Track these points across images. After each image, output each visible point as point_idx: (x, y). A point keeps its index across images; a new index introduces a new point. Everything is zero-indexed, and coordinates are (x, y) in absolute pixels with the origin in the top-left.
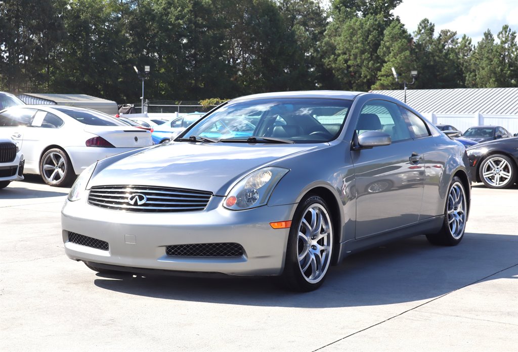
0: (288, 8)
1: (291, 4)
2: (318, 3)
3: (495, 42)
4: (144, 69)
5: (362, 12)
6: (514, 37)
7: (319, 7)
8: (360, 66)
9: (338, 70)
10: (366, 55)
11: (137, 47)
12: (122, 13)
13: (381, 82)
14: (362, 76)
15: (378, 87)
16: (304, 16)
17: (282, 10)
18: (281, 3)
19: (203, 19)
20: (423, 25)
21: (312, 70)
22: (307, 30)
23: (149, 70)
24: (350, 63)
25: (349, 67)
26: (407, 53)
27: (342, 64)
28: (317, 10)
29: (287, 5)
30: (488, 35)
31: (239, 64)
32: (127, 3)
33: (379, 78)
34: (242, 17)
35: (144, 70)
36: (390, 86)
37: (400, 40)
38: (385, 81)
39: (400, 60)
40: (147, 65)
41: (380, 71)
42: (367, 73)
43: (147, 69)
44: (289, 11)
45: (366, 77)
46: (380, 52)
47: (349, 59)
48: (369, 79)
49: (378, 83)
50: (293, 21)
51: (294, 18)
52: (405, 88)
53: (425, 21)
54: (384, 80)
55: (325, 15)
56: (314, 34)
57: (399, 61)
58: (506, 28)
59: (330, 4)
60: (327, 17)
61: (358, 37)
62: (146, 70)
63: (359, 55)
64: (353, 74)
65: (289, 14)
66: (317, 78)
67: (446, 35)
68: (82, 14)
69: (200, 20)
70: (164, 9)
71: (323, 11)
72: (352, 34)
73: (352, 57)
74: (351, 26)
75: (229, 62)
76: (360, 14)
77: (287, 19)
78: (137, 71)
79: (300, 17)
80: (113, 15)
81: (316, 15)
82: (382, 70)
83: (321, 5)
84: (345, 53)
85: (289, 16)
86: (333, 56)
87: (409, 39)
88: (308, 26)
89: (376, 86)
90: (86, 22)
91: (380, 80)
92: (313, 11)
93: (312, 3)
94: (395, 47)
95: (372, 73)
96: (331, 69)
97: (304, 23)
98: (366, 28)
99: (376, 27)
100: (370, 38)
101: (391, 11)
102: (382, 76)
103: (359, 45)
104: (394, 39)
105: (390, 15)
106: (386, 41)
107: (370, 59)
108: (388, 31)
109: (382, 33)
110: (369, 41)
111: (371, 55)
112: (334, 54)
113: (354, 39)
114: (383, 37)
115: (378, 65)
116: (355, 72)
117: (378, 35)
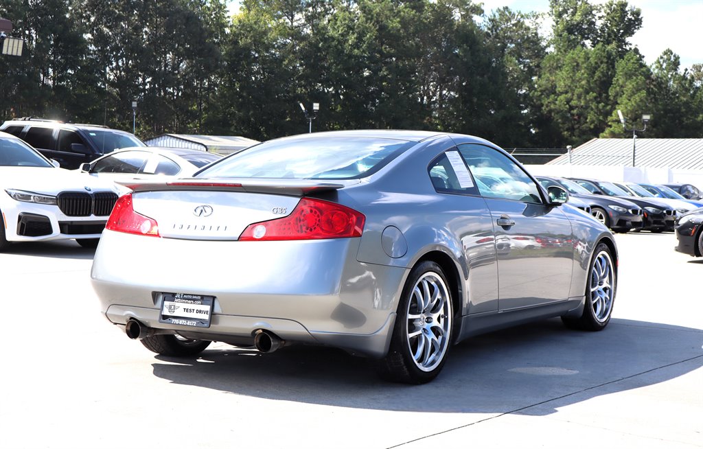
0: (497, 34)
1: (502, 29)
2: (536, 29)
4: (312, 106)
5: (591, 40)
7: (536, 34)
8: (587, 107)
9: (558, 113)
10: (592, 95)
11: (308, 79)
12: (292, 38)
13: (612, 129)
14: (588, 120)
15: (608, 135)
16: (518, 44)
17: (490, 36)
18: (489, 29)
19: (391, 46)
20: (665, 57)
21: (526, 111)
22: (520, 63)
23: (318, 108)
24: (573, 103)
25: (572, 108)
26: (643, 93)
27: (563, 106)
28: (534, 37)
29: (496, 31)
31: (434, 102)
32: (298, 26)
33: (610, 123)
34: (439, 46)
35: (312, 108)
36: (622, 134)
37: (635, 78)
39: (635, 102)
40: (316, 102)
41: (611, 116)
42: (594, 118)
43: (316, 106)
44: (499, 39)
45: (592, 122)
46: (611, 92)
47: (572, 99)
48: (596, 125)
49: (607, 131)
50: (503, 51)
51: (505, 46)
52: (635, 136)
53: (668, 52)
54: (615, 127)
55: (544, 44)
56: (529, 67)
57: (633, 103)
59: (552, 31)
60: (548, 46)
61: (582, 73)
62: (314, 108)
63: (583, 95)
64: (576, 117)
65: (499, 42)
66: (532, 121)
67: (700, 71)
68: (241, 39)
69: (386, 48)
70: (342, 35)
71: (541, 39)
72: (577, 67)
73: (575, 98)
74: (573, 58)
75: (422, 99)
76: (588, 43)
77: (497, 48)
78: (303, 108)
79: (513, 45)
80: (281, 41)
81: (532, 44)
82: (613, 114)
83: (539, 32)
84: (566, 92)
85: (499, 45)
86: (553, 96)
87: (648, 74)
88: (522, 57)
89: (605, 135)
90: (247, 49)
91: (610, 126)
92: (528, 38)
93: (528, 29)
94: (630, 85)
95: (601, 118)
96: (550, 111)
97: (518, 54)
98: (592, 60)
99: (605, 60)
100: (598, 74)
101: (628, 39)
102: (613, 121)
103: (584, 82)
104: (629, 76)
105: (626, 44)
106: (619, 78)
107: (597, 100)
108: (621, 65)
109: (613, 67)
110: (596, 78)
111: (600, 95)
112: (554, 93)
113: (578, 75)
114: (615, 72)
115: (609, 107)
116: (579, 115)
117: (609, 69)
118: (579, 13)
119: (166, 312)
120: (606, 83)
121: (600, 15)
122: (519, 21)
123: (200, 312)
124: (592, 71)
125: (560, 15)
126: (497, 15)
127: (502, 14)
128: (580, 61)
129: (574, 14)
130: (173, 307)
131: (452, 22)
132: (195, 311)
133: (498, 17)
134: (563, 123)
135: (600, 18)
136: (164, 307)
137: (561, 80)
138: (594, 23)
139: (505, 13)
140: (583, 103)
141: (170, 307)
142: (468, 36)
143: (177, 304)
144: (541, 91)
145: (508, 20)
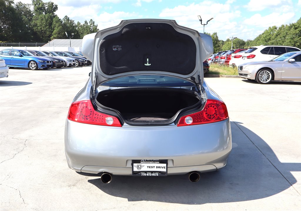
1: (20, 8)
2: (29, 8)
3: (88, 24)
6: (94, 23)
7: (30, 10)
8: (46, 30)
9: (38, 32)
10: (48, 27)
16: (25, 13)
17: (17, 10)
18: (16, 8)
22: (27, 18)
24: (42, 29)
25: (42, 30)
26: (61, 27)
27: (39, 30)
29: (18, 8)
30: (86, 22)
38: (55, 36)
41: (53, 32)
44: (19, 10)
45: (48, 34)
46: (53, 26)
50: (21, 14)
52: (70, 38)
53: (66, 16)
55: (32, 13)
56: (29, 19)
57: (59, 29)
58: (91, 20)
61: (44, 21)
63: (45, 27)
65: (19, 12)
66: (31, 34)
72: (42, 20)
74: (41, 17)
76: (44, 13)
79: (23, 13)
81: (29, 13)
84: (40, 26)
87: (61, 22)
89: (52, 38)
92: (28, 11)
93: (27, 8)
94: (57, 25)
95: (50, 33)
96: (36, 31)
97: (25, 15)
98: (46, 18)
99: (50, 18)
100: (48, 21)
101: (54, 13)
102: (54, 34)
103: (45, 23)
104: (57, 22)
105: (54, 14)
106: (54, 23)
107: (49, 28)
108: (54, 19)
109: (52, 20)
110: (48, 22)
111: (50, 27)
112: (37, 26)
113: (43, 21)
114: (53, 21)
115: (52, 30)
116: (44, 32)
117: (51, 20)
118: (41, 5)
119: (135, 169)
120: (51, 24)
121: (46, 5)
122: (25, 6)
123: (159, 167)
124: (47, 21)
125: (35, 5)
126: (18, 4)
127: (19, 4)
128: (43, 18)
129: (39, 5)
130: (140, 166)
131: (5, 5)
132: (155, 167)
133: (18, 5)
134: (40, 34)
135: (46, 7)
136: (134, 167)
137: (38, 22)
138: (45, 8)
139: (20, 3)
140: (45, 29)
141: (138, 166)
142: (11, 9)
143: (142, 164)
144: (33, 26)
145: (21, 6)
